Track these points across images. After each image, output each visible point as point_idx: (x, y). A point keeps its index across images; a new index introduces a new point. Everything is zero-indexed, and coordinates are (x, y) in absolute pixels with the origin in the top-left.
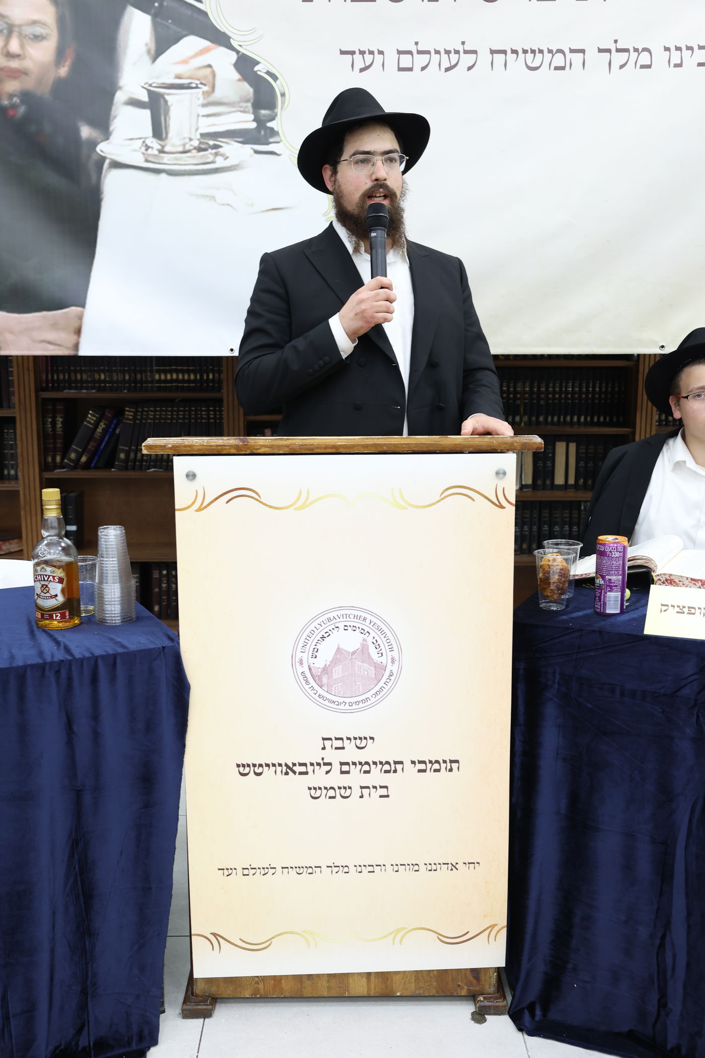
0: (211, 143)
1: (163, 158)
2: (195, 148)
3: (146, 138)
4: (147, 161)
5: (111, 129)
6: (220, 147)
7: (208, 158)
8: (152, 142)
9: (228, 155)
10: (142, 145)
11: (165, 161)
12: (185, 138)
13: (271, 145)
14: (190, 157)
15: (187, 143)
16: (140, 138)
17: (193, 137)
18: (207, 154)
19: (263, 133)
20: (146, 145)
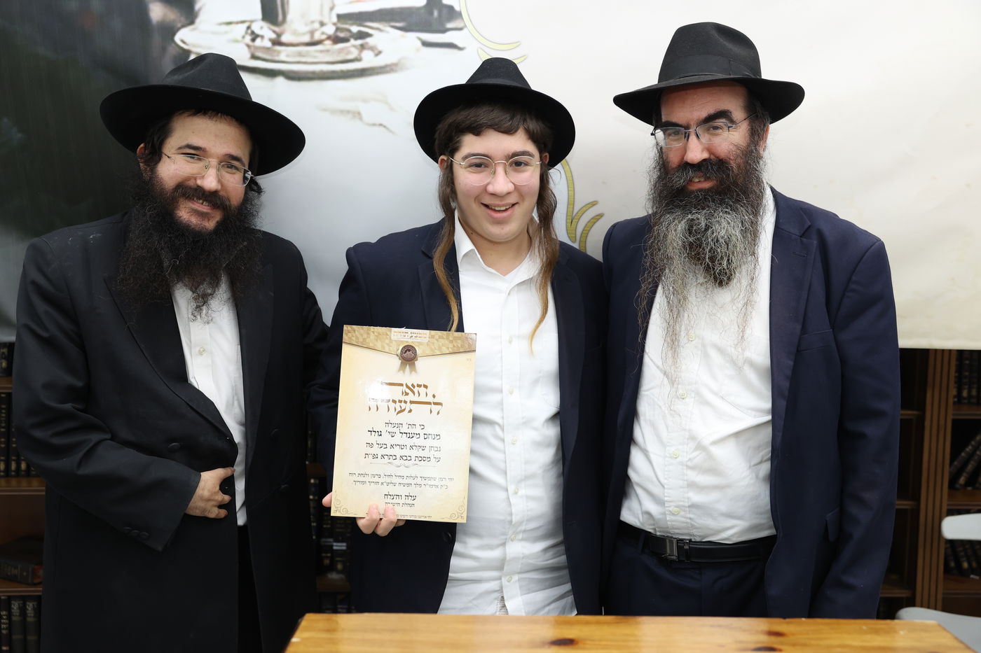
0: (355, 29)
1: (279, 52)
2: (329, 38)
3: (252, 22)
4: (254, 57)
5: (197, 7)
6: (368, 35)
7: (349, 52)
8: (262, 28)
9: (380, 48)
10: (246, 33)
11: (282, 57)
12: (313, 22)
13: (449, 34)
14: (321, 51)
15: (316, 30)
16: (243, 22)
17: (326, 20)
18: (346, 48)
19: (436, 13)
20: (253, 33)
